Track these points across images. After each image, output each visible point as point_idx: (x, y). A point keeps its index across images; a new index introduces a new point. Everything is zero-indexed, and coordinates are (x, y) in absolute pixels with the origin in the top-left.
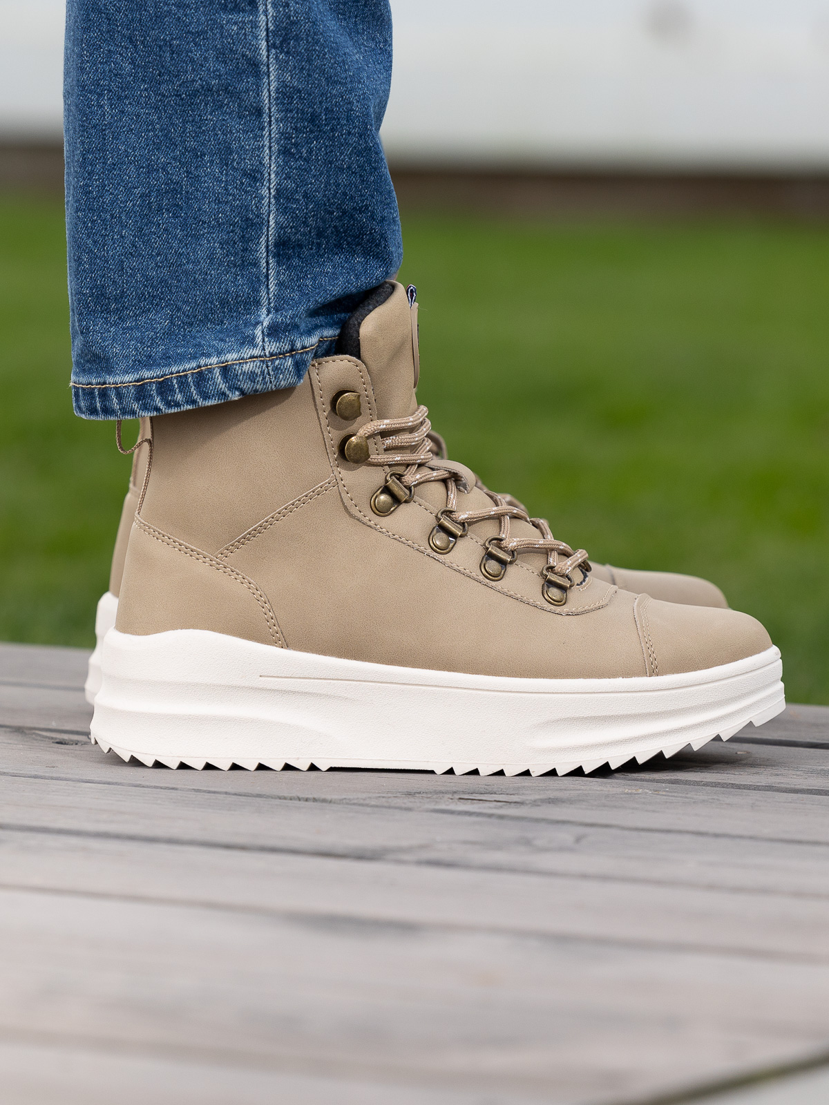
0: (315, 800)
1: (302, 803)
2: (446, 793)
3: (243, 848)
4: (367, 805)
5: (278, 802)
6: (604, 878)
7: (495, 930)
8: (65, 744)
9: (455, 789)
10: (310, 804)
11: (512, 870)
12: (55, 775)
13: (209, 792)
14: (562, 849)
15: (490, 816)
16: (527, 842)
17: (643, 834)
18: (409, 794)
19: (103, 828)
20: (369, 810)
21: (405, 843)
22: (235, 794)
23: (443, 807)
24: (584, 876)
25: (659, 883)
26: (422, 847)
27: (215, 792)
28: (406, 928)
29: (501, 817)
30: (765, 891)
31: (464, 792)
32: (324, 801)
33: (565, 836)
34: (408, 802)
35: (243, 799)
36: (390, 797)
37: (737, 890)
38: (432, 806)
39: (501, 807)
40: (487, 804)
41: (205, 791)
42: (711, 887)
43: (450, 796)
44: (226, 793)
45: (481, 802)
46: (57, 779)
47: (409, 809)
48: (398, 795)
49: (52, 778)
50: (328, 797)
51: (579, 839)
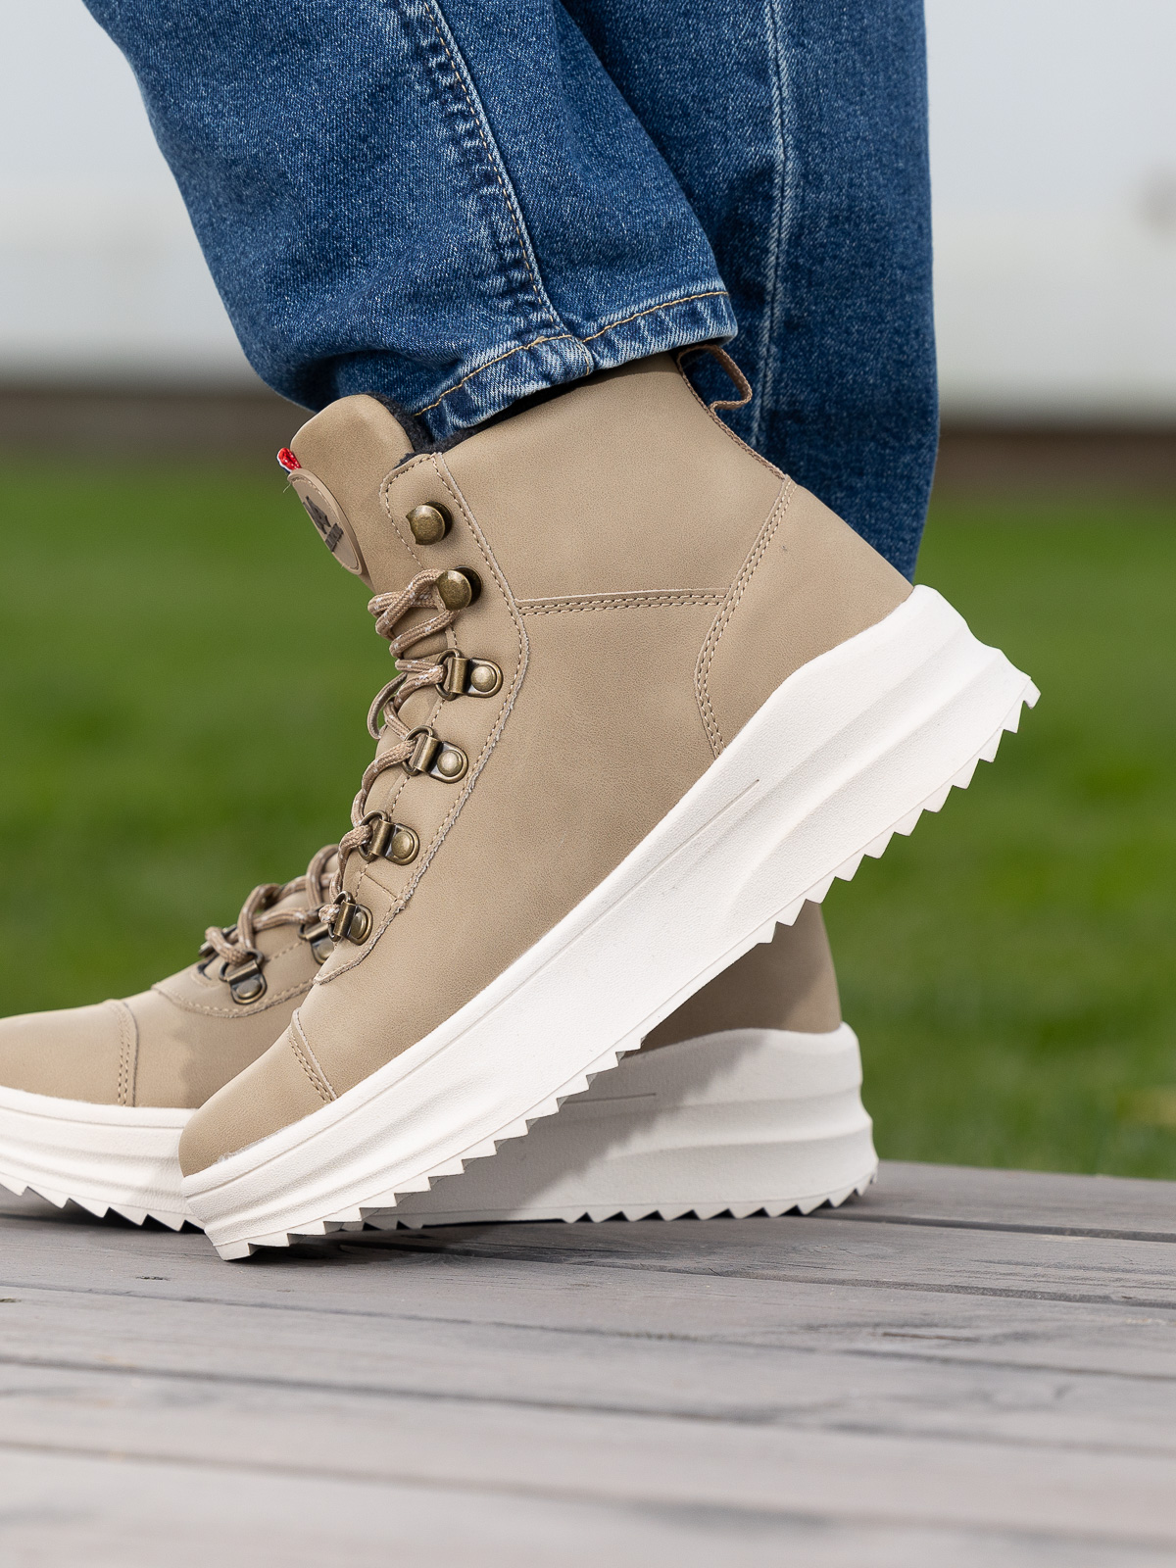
0: (672, 1337)
1: (655, 1343)
2: (865, 1325)
3: (569, 1407)
4: (749, 1345)
5: (618, 1340)
6: (1099, 1448)
7: (939, 1524)
9: (877, 1320)
10: (665, 1343)
12: (291, 1303)
13: (517, 1326)
14: (1036, 1407)
15: (930, 1359)
16: (985, 1398)
17: (1155, 1383)
18: (811, 1328)
19: (362, 1379)
20: (751, 1351)
21: (805, 1400)
22: (556, 1330)
23: (860, 1345)
24: (1069, 1446)
26: (832, 1406)
27: (525, 1327)
28: (809, 1522)
29: (946, 1361)
31: (891, 1325)
32: (686, 1338)
33: (1040, 1387)
34: (808, 1340)
35: (567, 1337)
36: (781, 1333)
38: (844, 1345)
39: (944, 1347)
40: (925, 1342)
41: (510, 1326)
43: (870, 1330)
44: (543, 1328)
45: (916, 1340)
46: (293, 1308)
47: (810, 1350)
48: (795, 1329)
49: (286, 1308)
50: (693, 1333)
51: (1060, 1392)
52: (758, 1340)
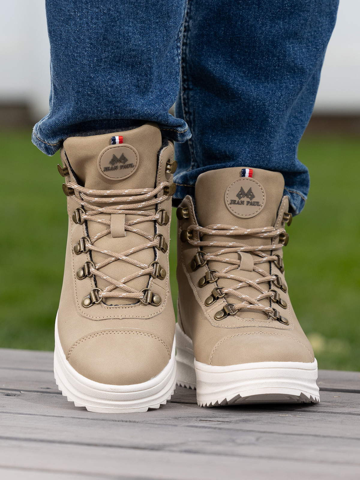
0: (130, 421)
1: (124, 423)
2: (194, 417)
3: (96, 445)
4: (155, 424)
5: (112, 422)
6: (270, 458)
8: (9, 396)
9: (198, 415)
10: (128, 423)
11: (226, 454)
12: (5, 411)
13: (79, 418)
14: (249, 444)
15: (215, 428)
16: (233, 441)
17: (288, 436)
18: (176, 418)
19: (28, 436)
20: (156, 426)
21: (174, 442)
22: (92, 419)
23: (192, 424)
24: (261, 457)
25: (297, 460)
26: (182, 444)
27: (82, 418)
29: (220, 429)
30: (348, 463)
31: (202, 417)
32: (135, 422)
33: (251, 438)
34: (175, 422)
35: (95, 421)
36: (166, 420)
37: (334, 463)
38: (187, 424)
39: (220, 424)
40: (214, 423)
41: (77, 418)
42: (322, 462)
43: (195, 419)
44: (87, 419)
45: (210, 421)
46: (5, 413)
47: (176, 426)
48: (170, 418)
50: (137, 420)
51: (257, 439)
52: (158, 423)
